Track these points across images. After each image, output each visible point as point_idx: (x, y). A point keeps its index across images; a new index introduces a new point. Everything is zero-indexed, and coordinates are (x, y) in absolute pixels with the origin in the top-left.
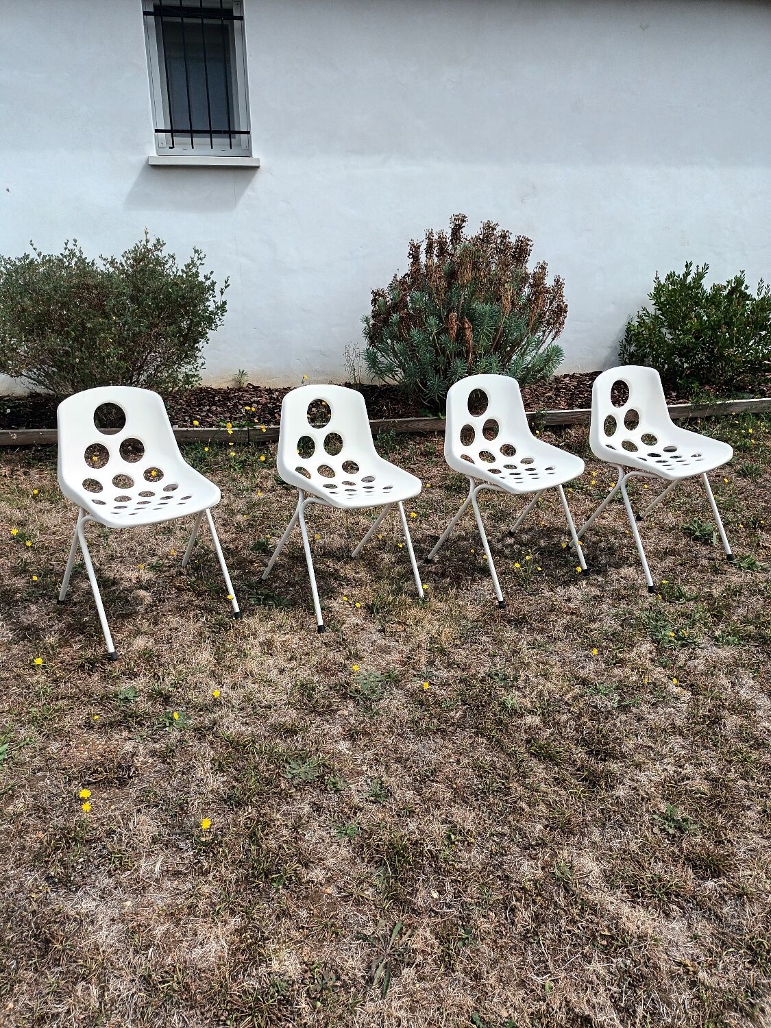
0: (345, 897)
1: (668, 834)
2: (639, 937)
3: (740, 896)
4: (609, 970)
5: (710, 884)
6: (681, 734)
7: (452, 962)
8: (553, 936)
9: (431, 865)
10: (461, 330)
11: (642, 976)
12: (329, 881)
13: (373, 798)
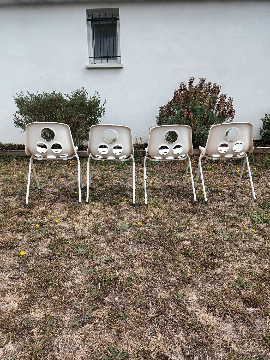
0: (75, 294)
1: (236, 288)
2: (206, 326)
3: (265, 316)
4: (186, 338)
5: (251, 310)
6: (255, 252)
7: (112, 325)
8: (163, 321)
9: (119, 287)
10: (189, 115)
11: (202, 343)
12: (72, 288)
13: (105, 261)
